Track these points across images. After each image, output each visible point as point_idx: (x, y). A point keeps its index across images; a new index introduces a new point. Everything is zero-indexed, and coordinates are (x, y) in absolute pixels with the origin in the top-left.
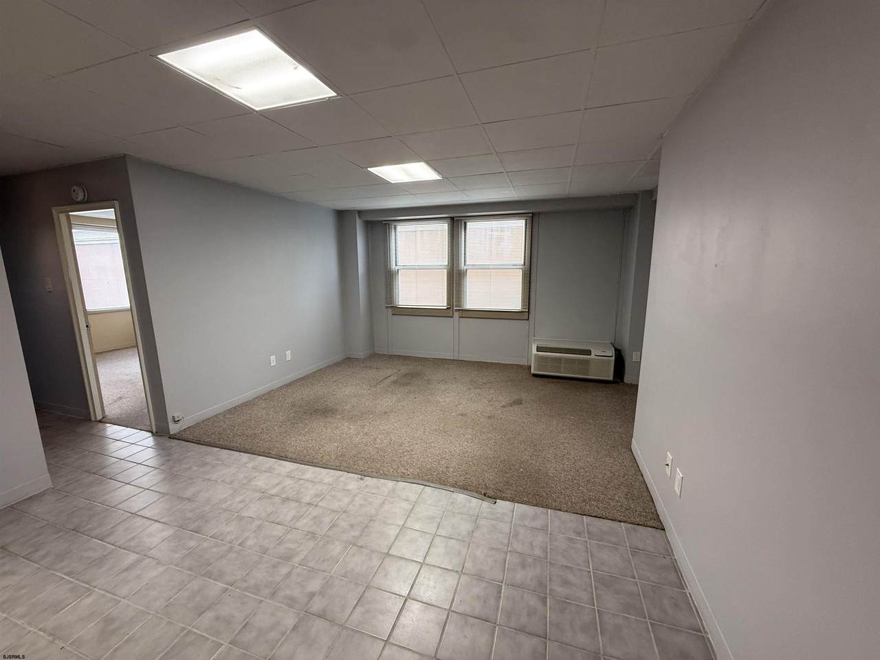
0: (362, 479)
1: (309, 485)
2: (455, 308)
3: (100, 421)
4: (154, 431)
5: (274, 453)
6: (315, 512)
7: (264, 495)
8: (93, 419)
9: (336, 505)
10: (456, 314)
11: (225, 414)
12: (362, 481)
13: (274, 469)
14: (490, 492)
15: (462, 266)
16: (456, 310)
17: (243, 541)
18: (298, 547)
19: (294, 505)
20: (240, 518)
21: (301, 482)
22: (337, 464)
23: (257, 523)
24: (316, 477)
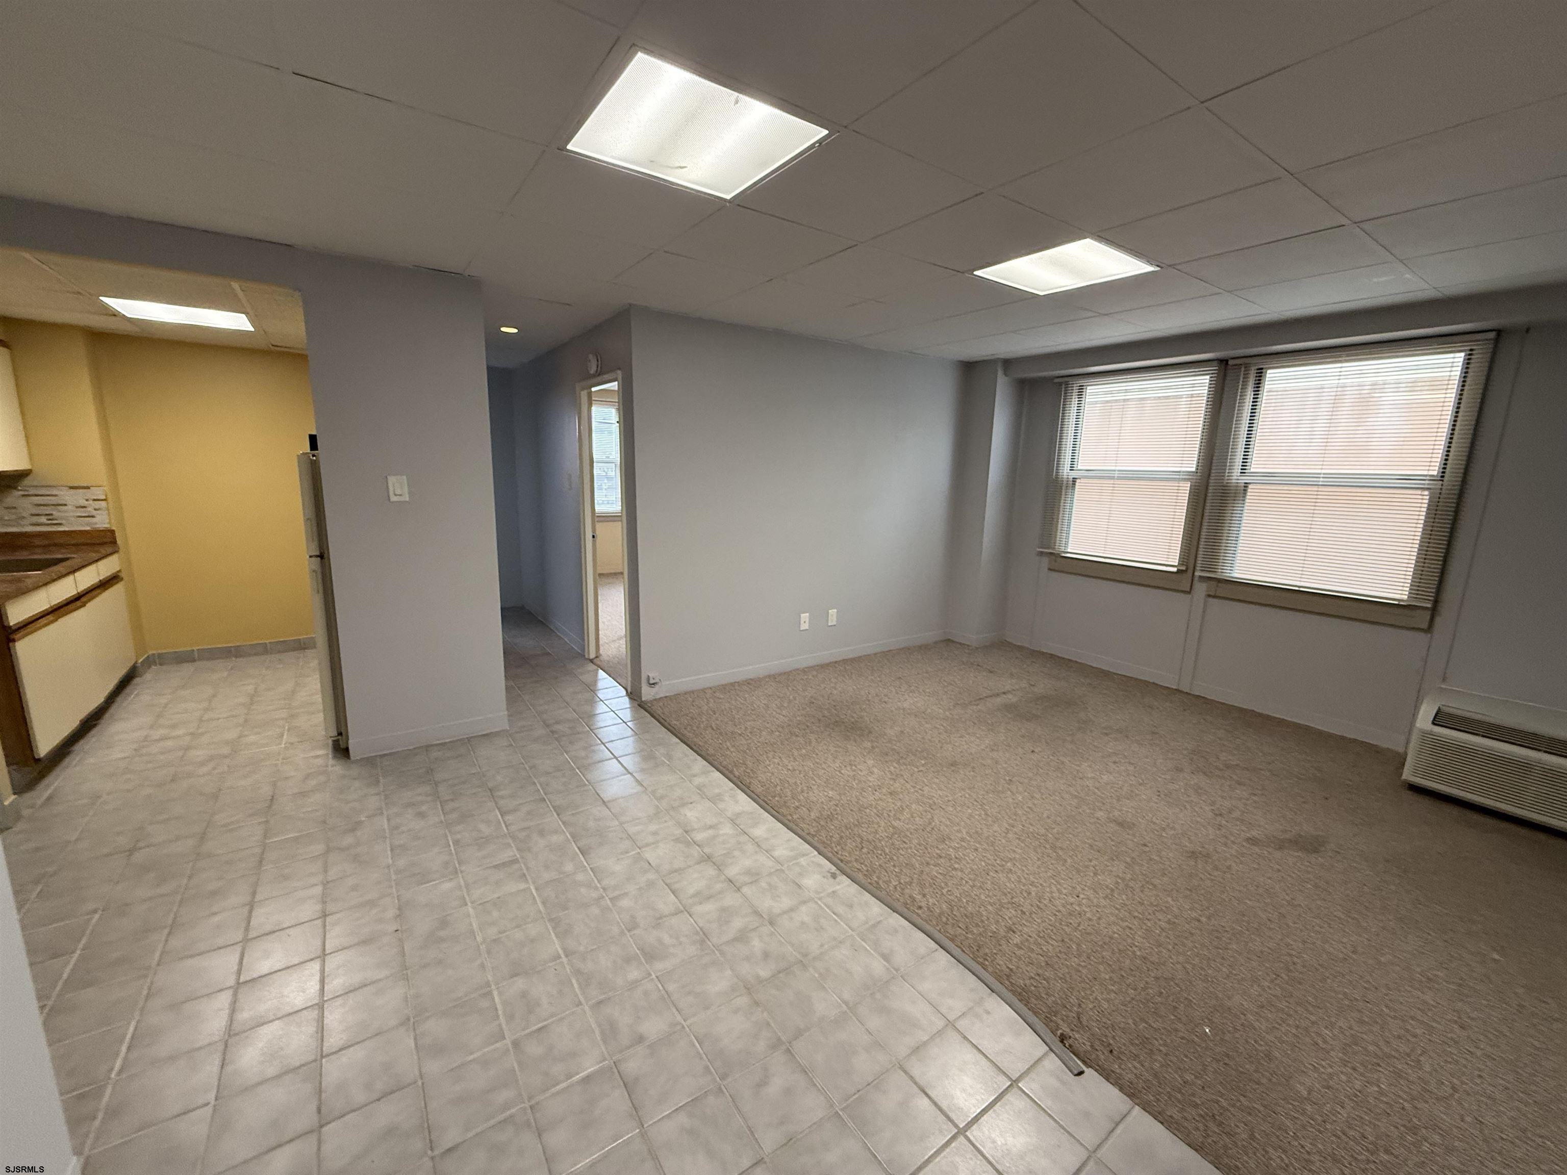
0: (834, 876)
1: (750, 847)
2: (1197, 574)
3: (592, 661)
4: (629, 690)
5: (737, 773)
6: (731, 899)
7: (685, 838)
8: (586, 656)
9: (766, 904)
10: (1201, 589)
11: (714, 690)
12: (832, 880)
13: (722, 800)
14: (1080, 1039)
15: (1235, 476)
16: (1200, 577)
17: (620, 895)
18: (674, 946)
19: (711, 871)
20: (639, 858)
21: (744, 838)
22: (812, 831)
23: (651, 876)
24: (767, 839)
